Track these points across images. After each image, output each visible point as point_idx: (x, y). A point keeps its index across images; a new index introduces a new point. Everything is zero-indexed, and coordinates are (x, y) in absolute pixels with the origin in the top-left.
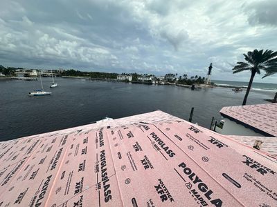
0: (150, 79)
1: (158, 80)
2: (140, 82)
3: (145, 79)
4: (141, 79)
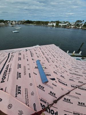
0: (66, 24)
3: (63, 24)
4: (61, 24)
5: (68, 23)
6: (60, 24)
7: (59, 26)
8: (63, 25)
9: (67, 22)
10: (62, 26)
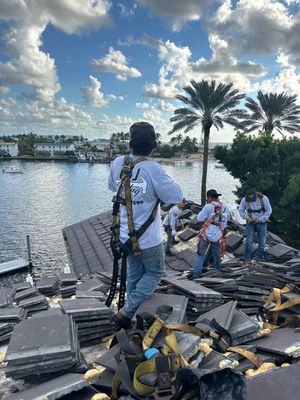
0: (72, 148)
1: (94, 149)
2: (45, 158)
3: (57, 149)
4: (47, 149)
5: (80, 144)
6: (40, 148)
7: (41, 157)
8: (56, 153)
9: (76, 138)
10: (52, 155)
